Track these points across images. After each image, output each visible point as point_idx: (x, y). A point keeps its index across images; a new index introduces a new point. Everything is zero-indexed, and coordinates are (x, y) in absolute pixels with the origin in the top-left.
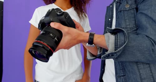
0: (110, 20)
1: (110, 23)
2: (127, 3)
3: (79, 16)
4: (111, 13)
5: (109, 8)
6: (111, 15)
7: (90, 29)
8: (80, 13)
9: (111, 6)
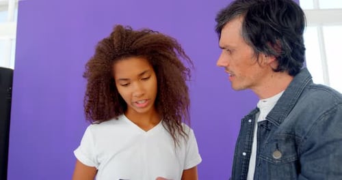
0: (244, 154)
1: (244, 162)
2: (277, 148)
3: (173, 135)
4: (247, 139)
5: (245, 124)
6: (247, 143)
7: (200, 160)
8: (175, 127)
9: (250, 121)
